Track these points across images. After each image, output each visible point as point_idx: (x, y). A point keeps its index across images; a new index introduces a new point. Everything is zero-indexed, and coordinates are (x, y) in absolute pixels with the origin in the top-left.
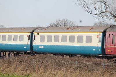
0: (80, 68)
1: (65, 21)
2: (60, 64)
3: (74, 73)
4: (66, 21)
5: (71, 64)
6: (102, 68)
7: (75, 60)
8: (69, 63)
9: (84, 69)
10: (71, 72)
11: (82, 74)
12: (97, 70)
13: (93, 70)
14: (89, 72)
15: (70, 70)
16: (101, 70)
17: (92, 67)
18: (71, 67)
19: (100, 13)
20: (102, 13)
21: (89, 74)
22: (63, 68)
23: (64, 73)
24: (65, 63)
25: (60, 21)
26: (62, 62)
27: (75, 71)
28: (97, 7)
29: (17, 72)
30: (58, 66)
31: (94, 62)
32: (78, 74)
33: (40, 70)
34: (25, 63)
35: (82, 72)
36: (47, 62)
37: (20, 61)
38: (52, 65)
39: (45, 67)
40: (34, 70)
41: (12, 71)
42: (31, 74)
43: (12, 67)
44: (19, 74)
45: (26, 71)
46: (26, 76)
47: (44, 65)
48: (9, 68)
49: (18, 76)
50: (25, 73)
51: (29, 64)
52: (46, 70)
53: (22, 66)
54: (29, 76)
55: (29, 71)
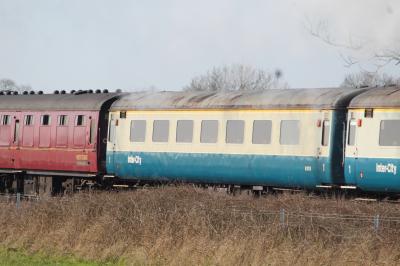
0: (297, 233)
1: (244, 69)
2: (225, 220)
3: (274, 252)
4: (248, 69)
5: (265, 218)
6: (371, 232)
7: (278, 205)
8: (257, 217)
9: (309, 236)
10: (265, 248)
11: (302, 252)
12: (354, 240)
13: (338, 240)
14: (325, 247)
15: (261, 240)
16: (366, 240)
17: (338, 230)
18: (263, 230)
21: (327, 253)
22: (237, 231)
23: (239, 250)
24: (244, 215)
25: (225, 70)
26: (235, 212)
27: (278, 244)
29: (78, 248)
30: (219, 224)
31: (345, 211)
32: (288, 253)
33: (159, 241)
34: (106, 217)
35: (300, 245)
36: (182, 212)
37: (87, 210)
38: (200, 224)
39: (176, 228)
40: (137, 239)
41: (60, 243)
42: (125, 255)
43: (62, 231)
44: (85, 255)
45: (110, 243)
46: (108, 260)
47: (172, 223)
48: (52, 233)
49: (81, 261)
50: (107, 251)
51: (121, 221)
52: (177, 241)
53: (97, 225)
54: (121, 260)
55: (120, 245)
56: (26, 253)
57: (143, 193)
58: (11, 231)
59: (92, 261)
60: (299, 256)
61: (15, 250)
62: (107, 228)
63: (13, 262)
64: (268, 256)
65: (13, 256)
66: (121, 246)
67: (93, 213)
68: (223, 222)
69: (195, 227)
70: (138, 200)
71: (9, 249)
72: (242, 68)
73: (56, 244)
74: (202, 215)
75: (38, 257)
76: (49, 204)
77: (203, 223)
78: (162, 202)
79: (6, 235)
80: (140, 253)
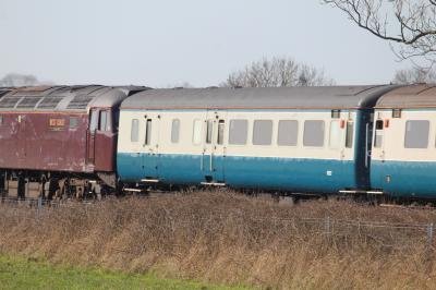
0: (343, 242)
1: (286, 65)
2: (265, 228)
3: (318, 263)
4: (290, 65)
5: (309, 227)
6: (424, 242)
7: (322, 213)
8: (299, 225)
9: (357, 247)
10: (308, 259)
11: (349, 263)
12: (406, 251)
13: (388, 251)
14: (373, 258)
15: (304, 249)
16: (419, 250)
17: (388, 240)
18: (306, 240)
19: (417, 33)
20: (423, 34)
21: (376, 265)
22: (276, 242)
23: (280, 261)
24: (286, 223)
25: (265, 65)
26: (275, 219)
27: (321, 255)
28: (405, 14)
29: (104, 258)
30: (258, 233)
31: (396, 220)
32: (333, 265)
33: (192, 251)
34: (135, 224)
35: (347, 256)
36: (218, 220)
37: (115, 217)
38: (237, 233)
39: (211, 237)
40: (169, 249)
41: (85, 253)
42: (155, 266)
43: (87, 240)
44: (111, 265)
45: (139, 253)
46: (136, 271)
47: (207, 232)
48: (75, 241)
49: (108, 272)
50: (136, 261)
51: (151, 229)
52: (212, 251)
53: (125, 234)
54: (151, 271)
55: (151, 255)
56: (48, 263)
57: (175, 199)
58: (32, 239)
59: (120, 272)
60: (345, 268)
61: (36, 260)
62: (136, 236)
63: (34, 273)
64: (312, 268)
65: (34, 266)
66: (151, 257)
67: (121, 220)
68: (263, 231)
69: (232, 235)
70: (170, 205)
71: (29, 259)
72: (284, 62)
73: (81, 254)
74: (239, 223)
75: (61, 269)
76: (73, 210)
77: (241, 233)
78: (196, 209)
79: (27, 243)
80: (171, 264)
